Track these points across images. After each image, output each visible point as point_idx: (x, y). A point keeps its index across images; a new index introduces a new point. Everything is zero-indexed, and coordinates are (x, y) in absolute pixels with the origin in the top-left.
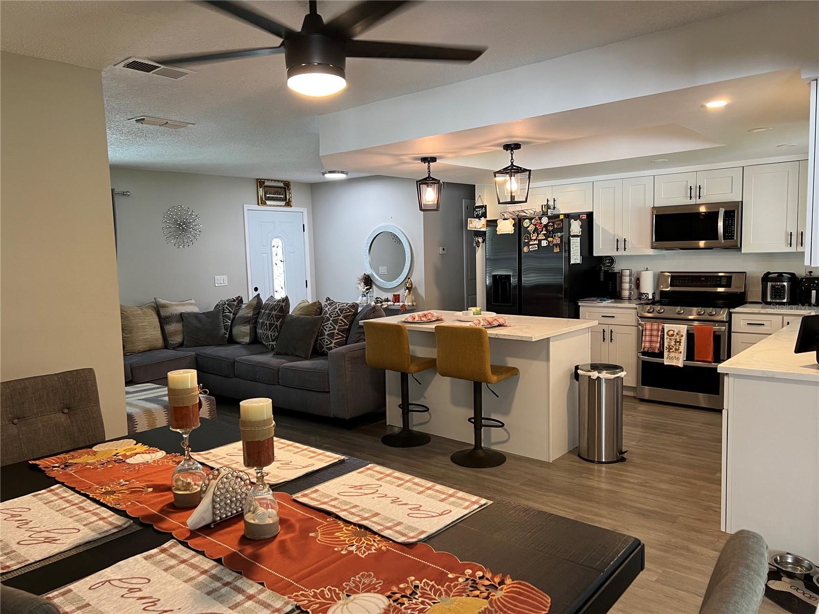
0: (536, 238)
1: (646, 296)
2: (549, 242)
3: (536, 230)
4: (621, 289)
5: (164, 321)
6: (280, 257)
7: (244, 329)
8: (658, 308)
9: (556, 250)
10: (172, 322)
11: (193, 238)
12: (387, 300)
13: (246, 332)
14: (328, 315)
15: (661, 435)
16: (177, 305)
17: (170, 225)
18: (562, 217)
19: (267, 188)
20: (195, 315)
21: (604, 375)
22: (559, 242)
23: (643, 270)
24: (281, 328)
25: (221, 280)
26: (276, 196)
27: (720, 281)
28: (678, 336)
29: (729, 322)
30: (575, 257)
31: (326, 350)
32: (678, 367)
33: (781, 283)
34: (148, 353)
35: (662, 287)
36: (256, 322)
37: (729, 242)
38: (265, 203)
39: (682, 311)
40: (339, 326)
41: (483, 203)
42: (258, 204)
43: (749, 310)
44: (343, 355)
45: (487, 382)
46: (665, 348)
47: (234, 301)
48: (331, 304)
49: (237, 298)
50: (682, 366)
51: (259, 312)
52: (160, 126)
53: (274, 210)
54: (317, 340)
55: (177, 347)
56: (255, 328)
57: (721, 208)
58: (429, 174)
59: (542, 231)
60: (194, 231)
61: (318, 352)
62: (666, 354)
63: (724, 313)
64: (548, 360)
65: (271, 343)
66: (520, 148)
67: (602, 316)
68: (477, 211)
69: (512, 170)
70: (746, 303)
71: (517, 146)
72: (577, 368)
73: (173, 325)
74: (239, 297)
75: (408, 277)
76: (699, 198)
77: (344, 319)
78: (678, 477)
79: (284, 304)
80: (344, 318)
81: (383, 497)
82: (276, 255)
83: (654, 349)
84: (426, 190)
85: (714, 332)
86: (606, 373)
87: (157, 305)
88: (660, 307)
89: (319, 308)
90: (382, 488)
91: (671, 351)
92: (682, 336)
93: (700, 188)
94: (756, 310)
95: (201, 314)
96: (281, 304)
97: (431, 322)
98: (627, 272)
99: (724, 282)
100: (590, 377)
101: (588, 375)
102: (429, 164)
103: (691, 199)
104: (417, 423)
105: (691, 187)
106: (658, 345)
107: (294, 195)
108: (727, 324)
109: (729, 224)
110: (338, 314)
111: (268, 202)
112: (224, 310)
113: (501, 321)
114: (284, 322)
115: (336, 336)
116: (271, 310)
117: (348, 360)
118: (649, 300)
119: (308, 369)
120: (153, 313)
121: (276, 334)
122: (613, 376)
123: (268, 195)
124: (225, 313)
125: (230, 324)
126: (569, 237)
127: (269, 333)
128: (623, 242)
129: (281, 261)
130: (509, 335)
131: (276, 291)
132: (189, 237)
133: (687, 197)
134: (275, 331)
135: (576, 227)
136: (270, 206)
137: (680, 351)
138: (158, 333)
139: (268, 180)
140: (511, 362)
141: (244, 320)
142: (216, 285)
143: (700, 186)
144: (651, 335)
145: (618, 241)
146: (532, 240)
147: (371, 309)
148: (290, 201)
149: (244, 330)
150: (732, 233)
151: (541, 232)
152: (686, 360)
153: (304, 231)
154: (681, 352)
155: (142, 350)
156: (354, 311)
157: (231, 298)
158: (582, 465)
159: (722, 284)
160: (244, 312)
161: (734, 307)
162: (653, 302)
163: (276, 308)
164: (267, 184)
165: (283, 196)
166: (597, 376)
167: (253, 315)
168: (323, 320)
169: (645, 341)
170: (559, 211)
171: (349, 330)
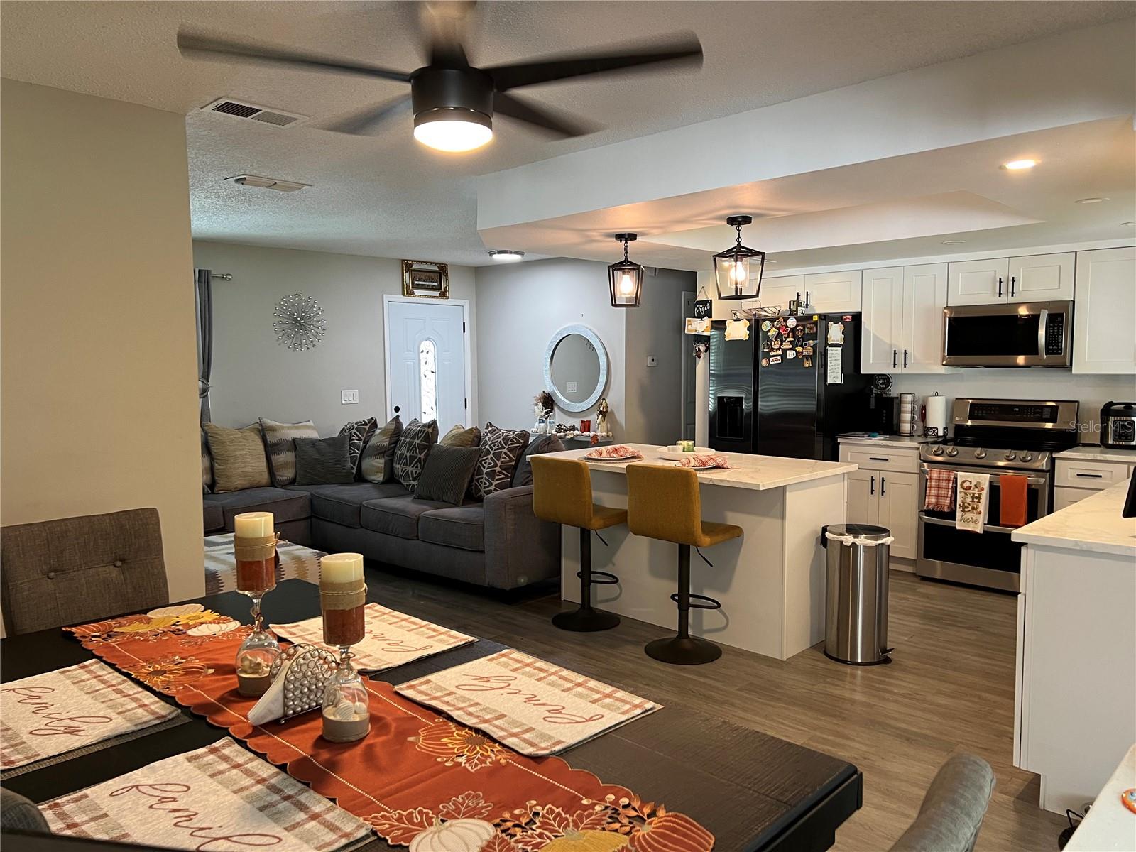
0: (780, 347)
1: (934, 432)
2: (797, 353)
3: (779, 336)
4: (899, 421)
5: (270, 449)
6: (431, 366)
7: (376, 462)
8: (949, 449)
9: (807, 364)
10: (282, 451)
11: (313, 338)
12: (573, 428)
13: (379, 467)
14: (488, 447)
15: (948, 629)
16: (289, 428)
17: (284, 320)
18: (815, 318)
19: (415, 273)
20: (313, 442)
21: (863, 541)
22: (811, 354)
23: (931, 394)
24: (425, 462)
25: (350, 395)
26: (427, 283)
27: (1041, 413)
28: (976, 490)
29: (1052, 471)
30: (834, 375)
31: (482, 493)
32: (975, 534)
33: (1129, 419)
34: (248, 492)
35: (957, 419)
36: (393, 454)
37: (1054, 359)
38: (413, 293)
39: (984, 455)
40: (502, 462)
41: (707, 297)
42: (403, 295)
43: (1080, 455)
44: (503, 502)
45: (697, 546)
46: (958, 506)
47: (365, 424)
48: (492, 432)
49: (370, 421)
50: (982, 532)
51: (398, 440)
52: (267, 187)
53: (425, 301)
54: (472, 480)
55: (288, 484)
56: (392, 461)
57: (1042, 310)
58: (626, 257)
59: (788, 337)
60: (317, 330)
61: (473, 497)
62: (959, 514)
63: (1043, 459)
64: (783, 517)
65: (412, 482)
66: (750, 222)
67: (871, 459)
68: (698, 308)
69: (739, 253)
70: (1078, 445)
71: (746, 220)
72: (825, 529)
73: (282, 455)
74: (372, 419)
75: (602, 398)
76: (1012, 296)
77: (508, 453)
78: (963, 689)
79: (430, 430)
80: (510, 451)
81: (516, 693)
82: (426, 363)
83: (942, 507)
84: (621, 279)
85: (1029, 485)
86: (866, 538)
87: (262, 427)
88: (951, 447)
89: (476, 437)
90: (516, 681)
91: (966, 510)
92: (982, 489)
93: (1013, 281)
94: (1090, 456)
95: (320, 440)
96: (426, 429)
97: (624, 459)
98: (909, 398)
99: (1046, 414)
100: (842, 542)
101: (839, 539)
102: (626, 242)
103: (1000, 296)
104: (603, 598)
105: (1000, 279)
106: (948, 501)
107: (452, 282)
108: (1048, 474)
109: (1054, 332)
110: (502, 445)
111: (416, 292)
112: (351, 436)
113: (720, 461)
114: (428, 455)
115: (498, 476)
116: (413, 438)
117: (510, 509)
118: (939, 437)
119: (457, 519)
120: (257, 437)
121: (419, 470)
122: (874, 543)
123: (416, 283)
124: (353, 440)
125: (358, 455)
126: (826, 347)
127: (410, 469)
128: (903, 355)
129: (432, 372)
130: (728, 481)
131: (425, 413)
132: (309, 337)
133: (994, 293)
134: (417, 467)
135: (836, 333)
136: (420, 296)
137: (978, 510)
138: (263, 464)
139: (417, 262)
140: (733, 519)
141: (377, 450)
142: (343, 402)
143: (1013, 278)
144: (939, 487)
145: (895, 353)
146: (774, 349)
147: (545, 440)
148: (446, 291)
149: (376, 464)
150: (1058, 346)
151: (786, 339)
152: (987, 524)
153: (464, 331)
154: (980, 513)
155: (240, 487)
156: (522, 442)
157: (361, 420)
158: (828, 666)
159: (1044, 417)
160: (378, 439)
161: (1059, 451)
162: (945, 441)
163: (420, 435)
164: (415, 266)
165: (436, 284)
166: (851, 542)
167: (390, 444)
168: (481, 454)
169: (929, 496)
170: (814, 310)
171: (515, 467)
